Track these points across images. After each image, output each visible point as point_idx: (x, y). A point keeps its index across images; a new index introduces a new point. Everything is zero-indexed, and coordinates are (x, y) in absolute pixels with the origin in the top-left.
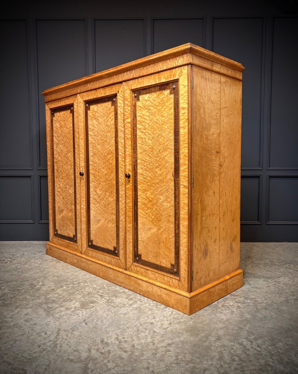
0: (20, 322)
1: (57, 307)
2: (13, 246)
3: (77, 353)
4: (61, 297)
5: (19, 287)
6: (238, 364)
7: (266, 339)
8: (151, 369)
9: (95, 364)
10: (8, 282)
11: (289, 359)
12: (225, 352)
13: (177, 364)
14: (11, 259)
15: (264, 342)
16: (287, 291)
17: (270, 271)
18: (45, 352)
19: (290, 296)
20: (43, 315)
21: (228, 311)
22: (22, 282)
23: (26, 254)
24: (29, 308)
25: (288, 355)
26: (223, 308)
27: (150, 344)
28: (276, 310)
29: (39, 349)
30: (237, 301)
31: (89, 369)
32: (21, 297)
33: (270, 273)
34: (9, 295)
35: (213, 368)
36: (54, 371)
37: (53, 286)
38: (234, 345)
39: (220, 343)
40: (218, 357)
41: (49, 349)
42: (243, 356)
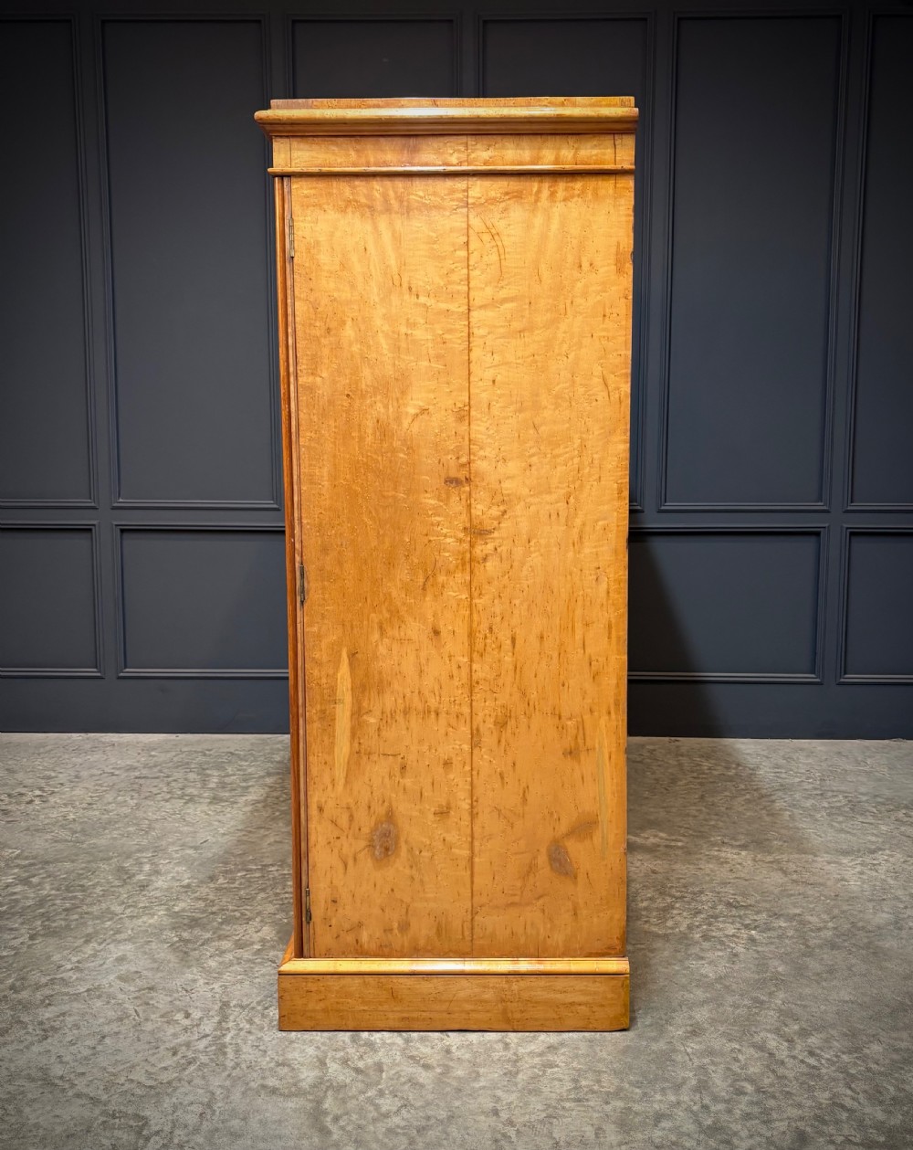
0: (105, 982)
1: (208, 939)
2: (42, 750)
3: (286, 1069)
4: (214, 909)
5: (85, 878)
6: (752, 1103)
7: (834, 1032)
8: (504, 1116)
9: (344, 1101)
10: (47, 863)
11: (899, 1090)
12: (714, 1068)
13: (579, 1100)
14: (44, 791)
15: (827, 1040)
16: (900, 893)
17: (849, 832)
18: (192, 1068)
19: (906, 907)
20: (169, 962)
21: (720, 954)
22: (89, 862)
23: (84, 774)
24: (126, 940)
25: (896, 1079)
26: (706, 945)
27: (495, 1046)
28: (863, 949)
29: (175, 1058)
30: (747, 922)
31: (326, 1113)
32: (95, 909)
33: (849, 837)
34: (58, 902)
35: (680, 1113)
36: (227, 1121)
37: (186, 876)
38: (739, 1050)
39: (701, 1043)
40: (694, 1082)
41: (204, 1059)
42: (767, 1081)
